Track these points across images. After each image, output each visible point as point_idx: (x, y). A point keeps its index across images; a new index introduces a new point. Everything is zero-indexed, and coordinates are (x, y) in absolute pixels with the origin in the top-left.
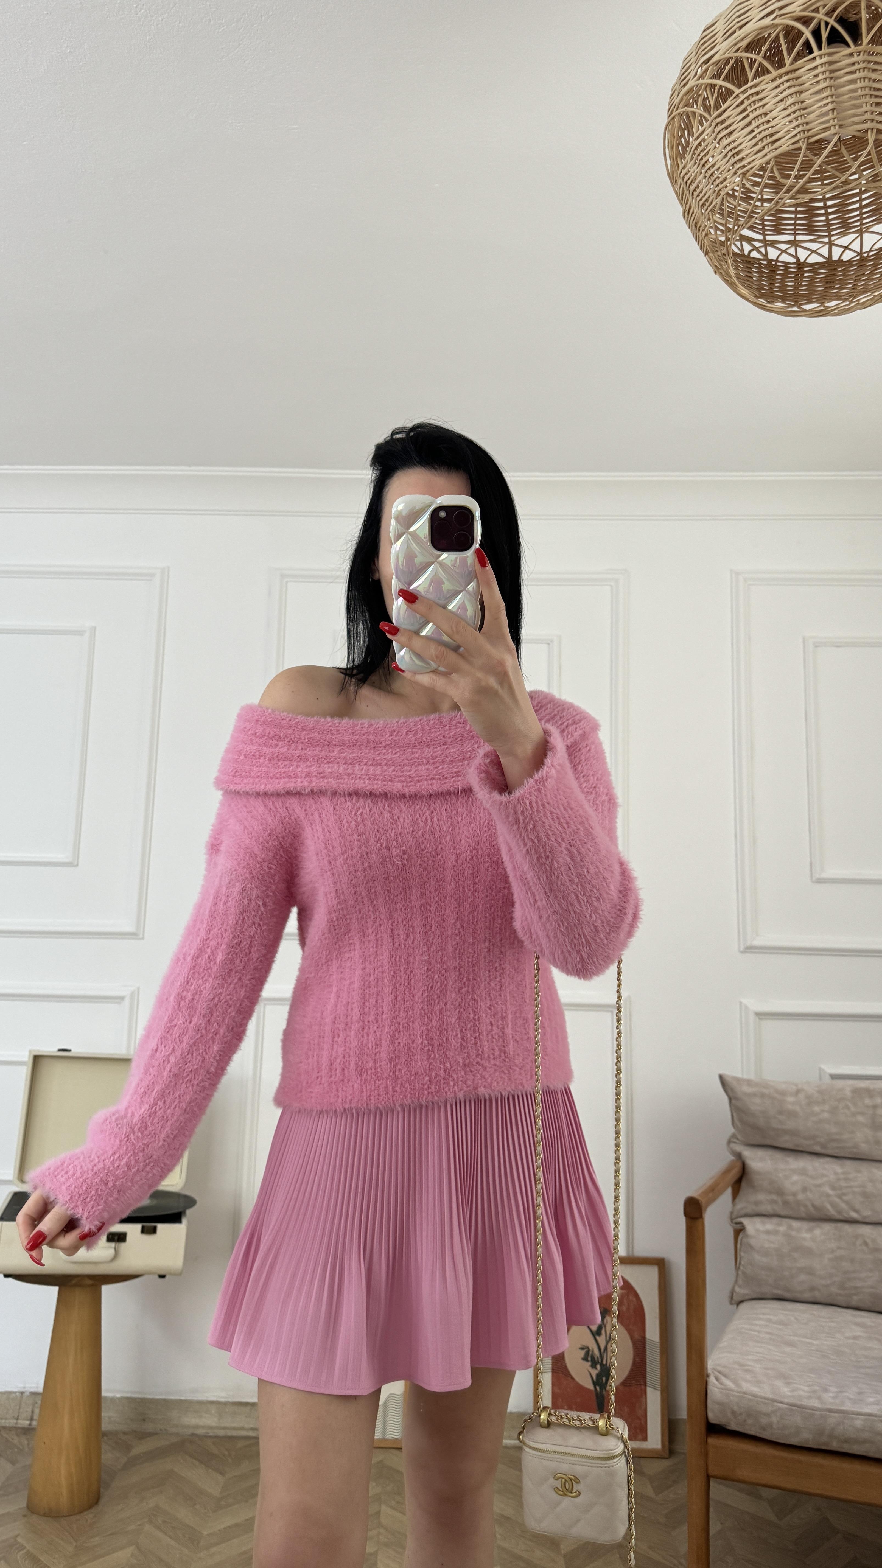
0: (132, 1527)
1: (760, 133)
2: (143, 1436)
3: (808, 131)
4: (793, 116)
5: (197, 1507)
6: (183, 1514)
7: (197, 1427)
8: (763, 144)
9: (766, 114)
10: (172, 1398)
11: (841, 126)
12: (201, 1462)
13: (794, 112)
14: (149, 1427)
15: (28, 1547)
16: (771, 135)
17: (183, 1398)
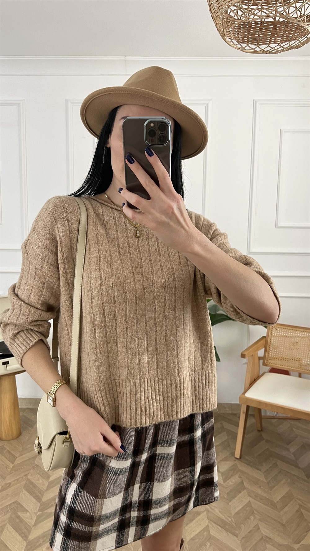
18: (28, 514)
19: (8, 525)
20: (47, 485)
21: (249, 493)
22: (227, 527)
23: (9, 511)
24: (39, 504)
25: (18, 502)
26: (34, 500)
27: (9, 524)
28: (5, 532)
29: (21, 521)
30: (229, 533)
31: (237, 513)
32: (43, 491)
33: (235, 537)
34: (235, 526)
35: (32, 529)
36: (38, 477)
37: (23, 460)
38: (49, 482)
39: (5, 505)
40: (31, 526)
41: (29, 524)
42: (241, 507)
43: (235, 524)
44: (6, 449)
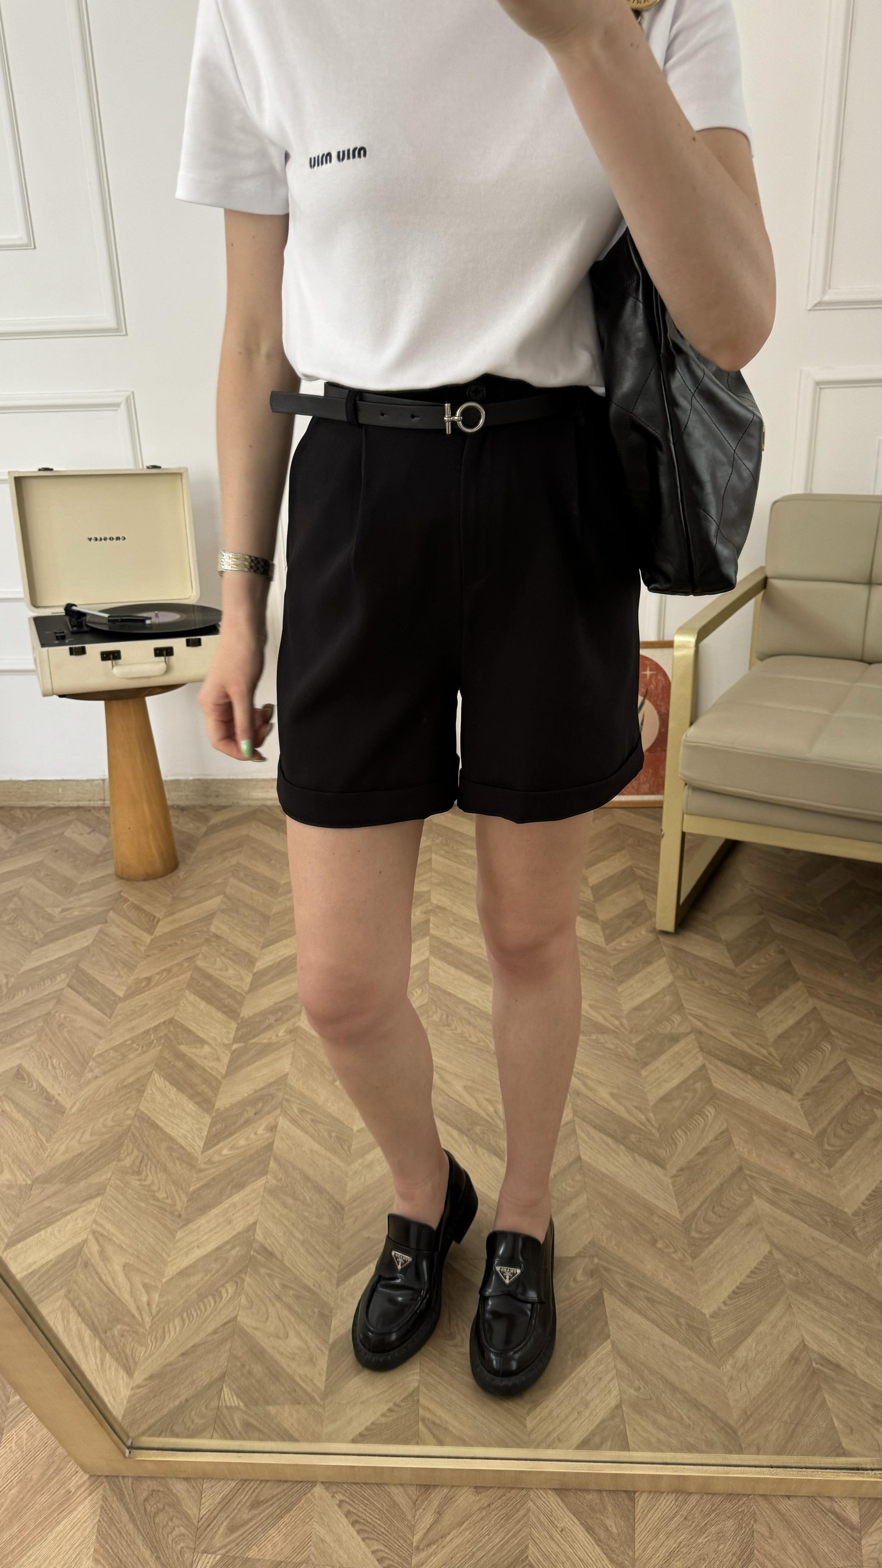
0: (219, 881)
2: (220, 808)
5: (273, 862)
6: (262, 868)
7: (266, 799)
10: (240, 777)
12: (272, 827)
14: (223, 802)
15: (131, 899)
17: (249, 777)
18: (207, 1049)
19: (156, 1076)
20: (248, 979)
21: (810, 987)
22: (758, 1068)
23: (155, 1041)
24: (234, 1025)
25: (176, 1021)
26: (219, 1015)
27: (159, 1074)
28: (150, 1092)
29: (191, 1065)
30: (766, 1082)
31: (784, 1036)
32: (240, 994)
33: (783, 1093)
34: (781, 1066)
35: (221, 1083)
36: (223, 963)
37: (176, 925)
38: (254, 975)
39: (143, 1030)
40: (220, 1078)
41: (210, 1071)
42: (791, 1021)
43: (781, 1062)
44: (126, 900)
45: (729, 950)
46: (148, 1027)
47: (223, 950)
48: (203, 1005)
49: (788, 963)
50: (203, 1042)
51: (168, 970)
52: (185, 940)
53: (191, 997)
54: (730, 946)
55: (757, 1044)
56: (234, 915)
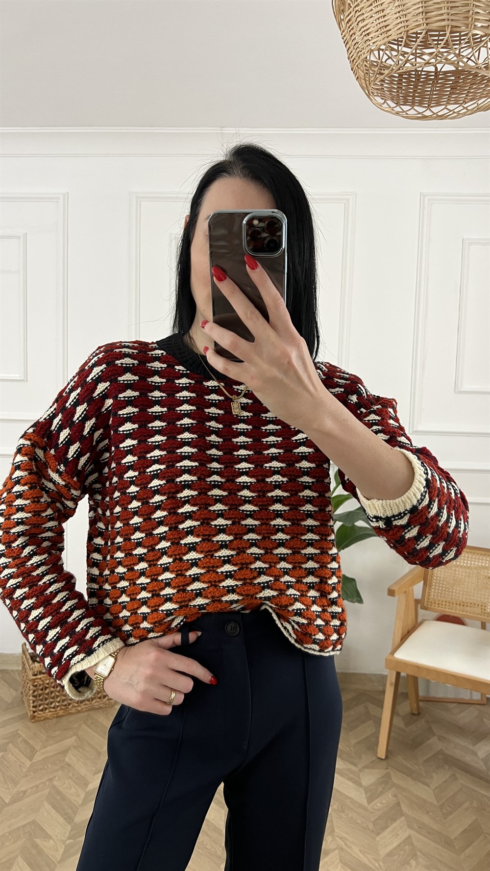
1: (379, 23)
3: (407, 26)
4: (398, 15)
8: (381, 32)
9: (383, 10)
11: (427, 24)
13: (399, 12)
15: (23, 736)
16: (386, 26)
21: (410, 821)
36: (69, 784)
41: (52, 858)
44: (20, 736)
45: (366, 793)
46: (19, 825)
47: (71, 774)
48: (53, 812)
49: (398, 804)
50: (50, 837)
51: (37, 786)
52: (49, 766)
53: (47, 806)
54: (367, 790)
55: (374, 859)
56: (81, 750)
